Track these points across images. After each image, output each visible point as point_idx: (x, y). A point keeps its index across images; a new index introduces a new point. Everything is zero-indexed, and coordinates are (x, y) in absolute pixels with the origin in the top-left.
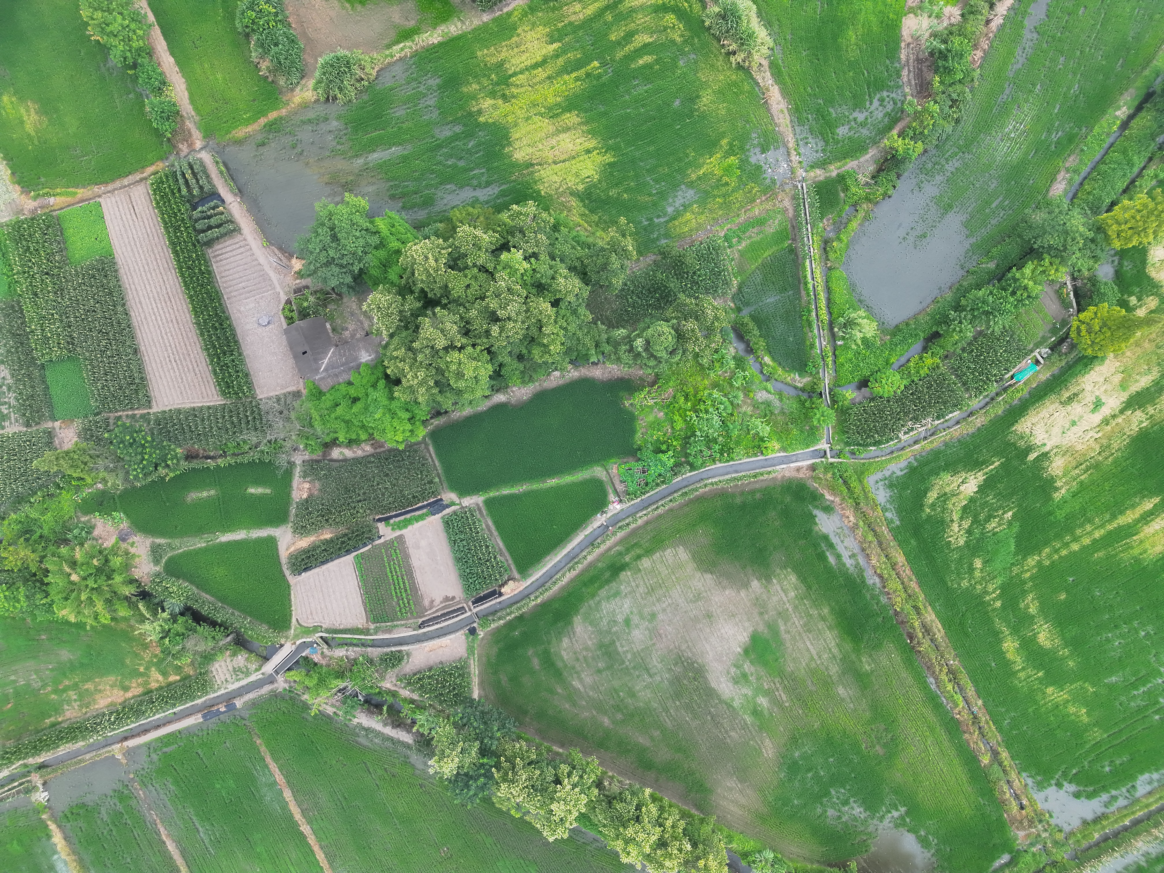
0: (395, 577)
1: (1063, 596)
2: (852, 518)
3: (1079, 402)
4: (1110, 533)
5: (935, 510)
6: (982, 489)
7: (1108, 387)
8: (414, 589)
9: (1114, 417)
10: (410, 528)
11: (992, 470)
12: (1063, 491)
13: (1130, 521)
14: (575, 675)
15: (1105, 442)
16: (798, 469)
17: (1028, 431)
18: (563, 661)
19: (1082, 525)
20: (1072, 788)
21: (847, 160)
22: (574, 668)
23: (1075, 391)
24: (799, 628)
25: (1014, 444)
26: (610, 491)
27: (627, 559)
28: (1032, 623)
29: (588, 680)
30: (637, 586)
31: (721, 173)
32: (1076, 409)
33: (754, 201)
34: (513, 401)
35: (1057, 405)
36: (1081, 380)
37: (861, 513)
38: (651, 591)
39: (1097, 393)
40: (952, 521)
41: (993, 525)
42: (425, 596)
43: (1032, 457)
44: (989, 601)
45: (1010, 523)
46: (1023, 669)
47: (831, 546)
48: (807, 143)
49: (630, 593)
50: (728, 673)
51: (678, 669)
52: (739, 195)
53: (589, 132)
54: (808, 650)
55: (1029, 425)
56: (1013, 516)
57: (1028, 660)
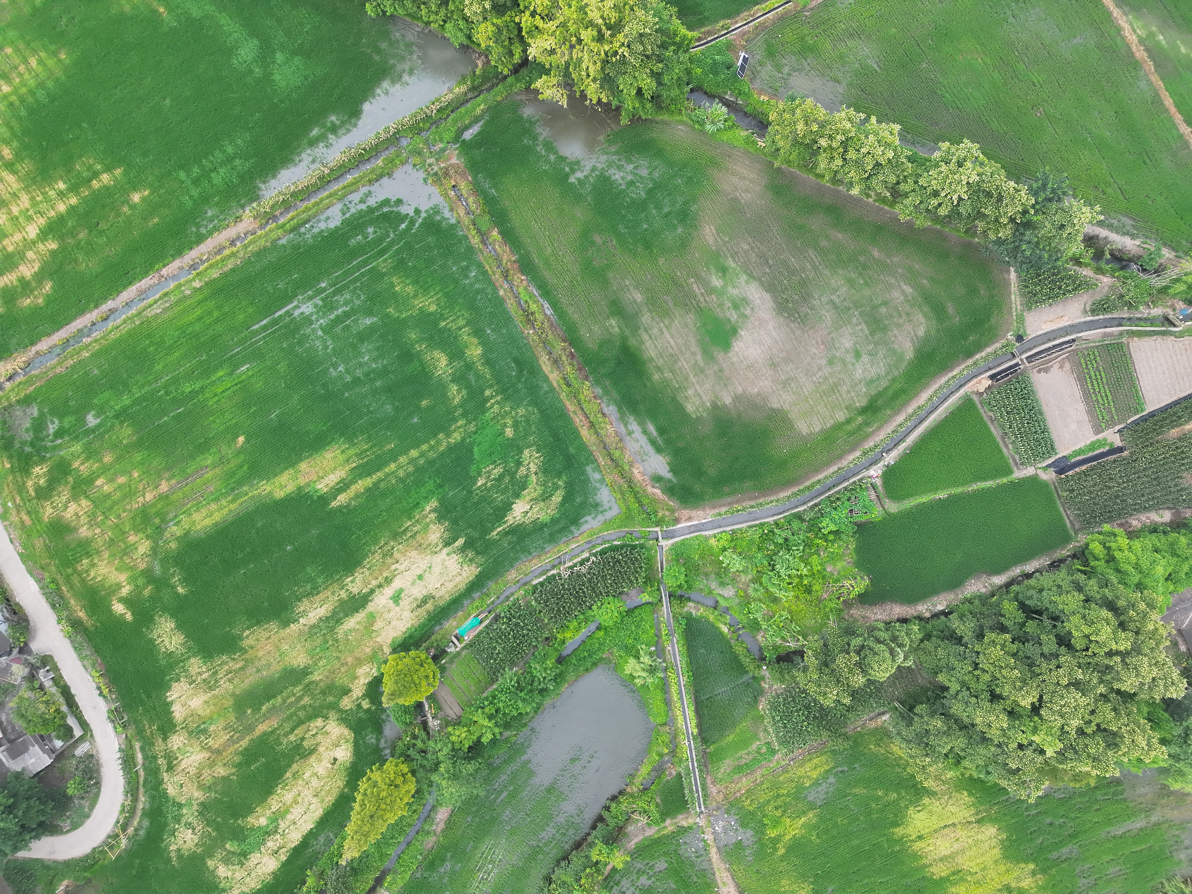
0: (1102, 390)
1: (424, 403)
2: (636, 472)
3: (416, 599)
4: (379, 469)
5: (554, 484)
6: (507, 507)
7: (386, 616)
8: (1081, 380)
9: (380, 586)
10: (1088, 442)
11: (499, 527)
12: (428, 508)
13: (360, 482)
14: (910, 298)
15: (389, 560)
16: (690, 519)
17: (466, 568)
18: (922, 312)
19: (408, 475)
20: (404, 210)
21: (656, 836)
22: (912, 306)
23: (419, 610)
24: (682, 359)
25: (478, 553)
26: (880, 489)
27: (860, 419)
28: (454, 374)
29: (896, 294)
30: (849, 392)
31: (783, 819)
32: (418, 592)
33: (747, 791)
34: (984, 578)
35: (437, 596)
36: (416, 622)
37: (625, 478)
38: (834, 388)
39: (398, 608)
40: (536, 473)
41: (495, 471)
42: (1069, 372)
43: (460, 542)
44: (497, 395)
45: (479, 475)
46: (460, 329)
47: (653, 442)
48: (696, 852)
49: (856, 385)
50: (753, 308)
51: (804, 310)
52: (763, 798)
53: (921, 857)
54: (672, 336)
55: (464, 574)
56: (476, 481)
57: (456, 337)
